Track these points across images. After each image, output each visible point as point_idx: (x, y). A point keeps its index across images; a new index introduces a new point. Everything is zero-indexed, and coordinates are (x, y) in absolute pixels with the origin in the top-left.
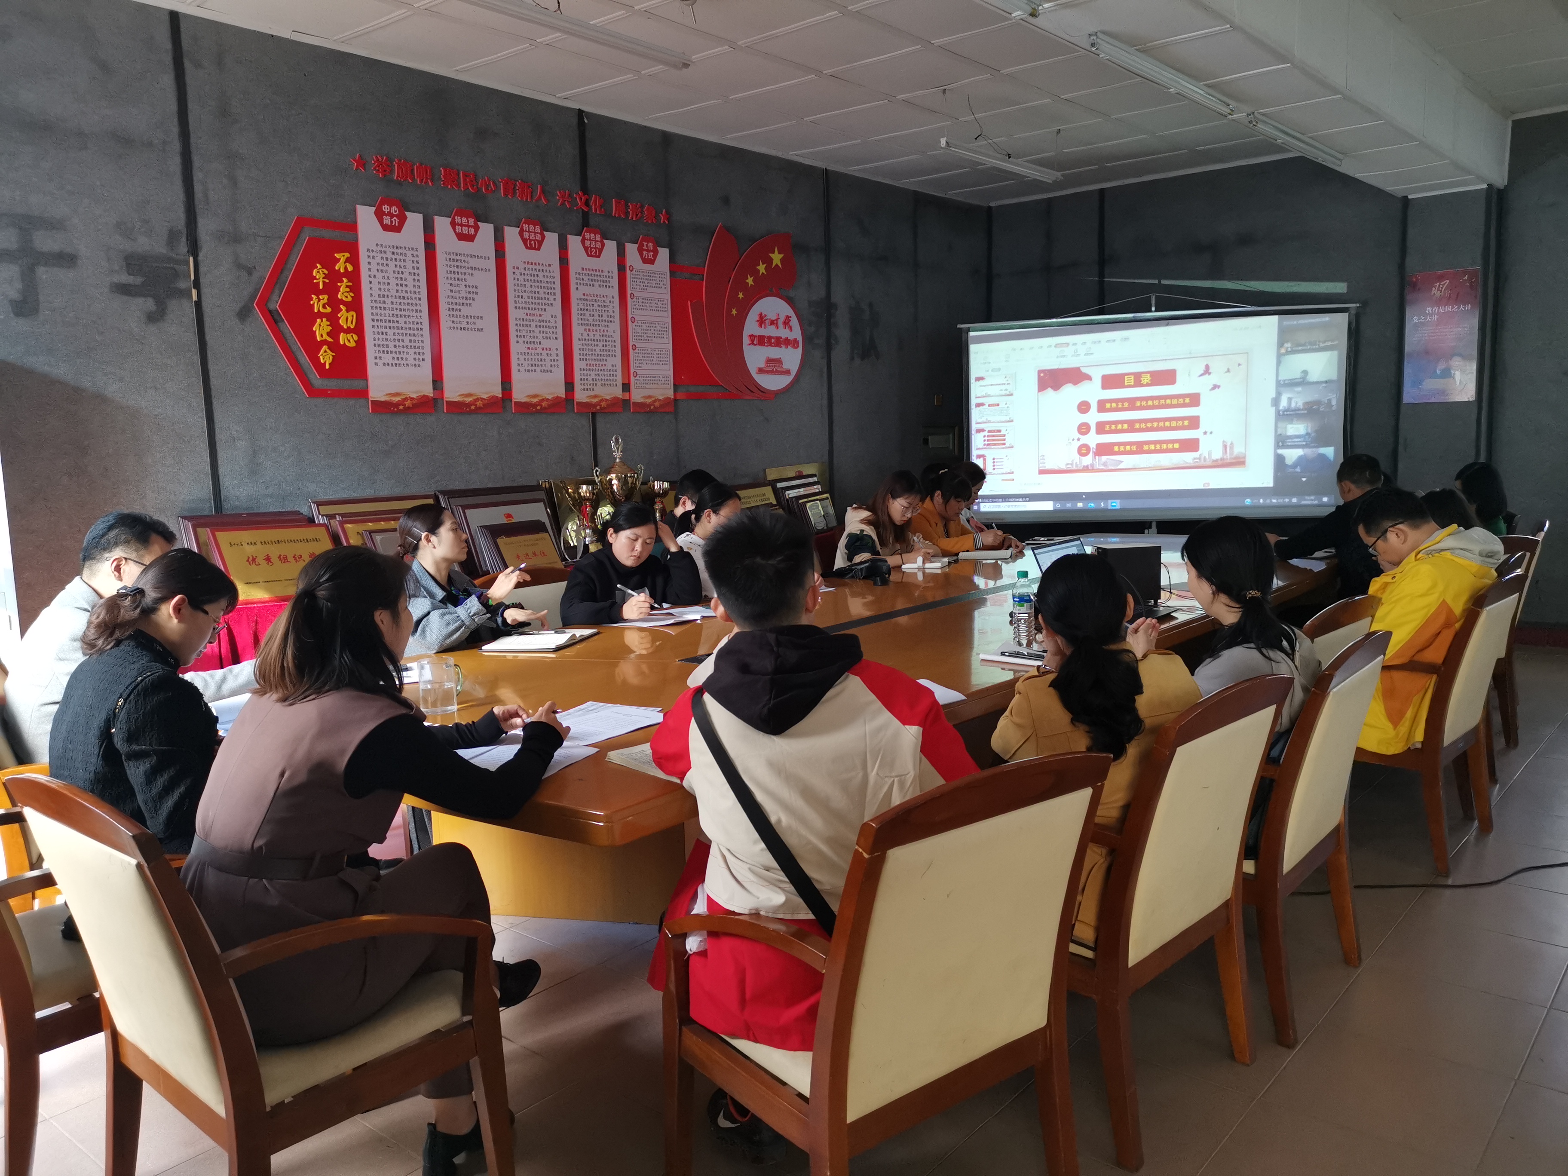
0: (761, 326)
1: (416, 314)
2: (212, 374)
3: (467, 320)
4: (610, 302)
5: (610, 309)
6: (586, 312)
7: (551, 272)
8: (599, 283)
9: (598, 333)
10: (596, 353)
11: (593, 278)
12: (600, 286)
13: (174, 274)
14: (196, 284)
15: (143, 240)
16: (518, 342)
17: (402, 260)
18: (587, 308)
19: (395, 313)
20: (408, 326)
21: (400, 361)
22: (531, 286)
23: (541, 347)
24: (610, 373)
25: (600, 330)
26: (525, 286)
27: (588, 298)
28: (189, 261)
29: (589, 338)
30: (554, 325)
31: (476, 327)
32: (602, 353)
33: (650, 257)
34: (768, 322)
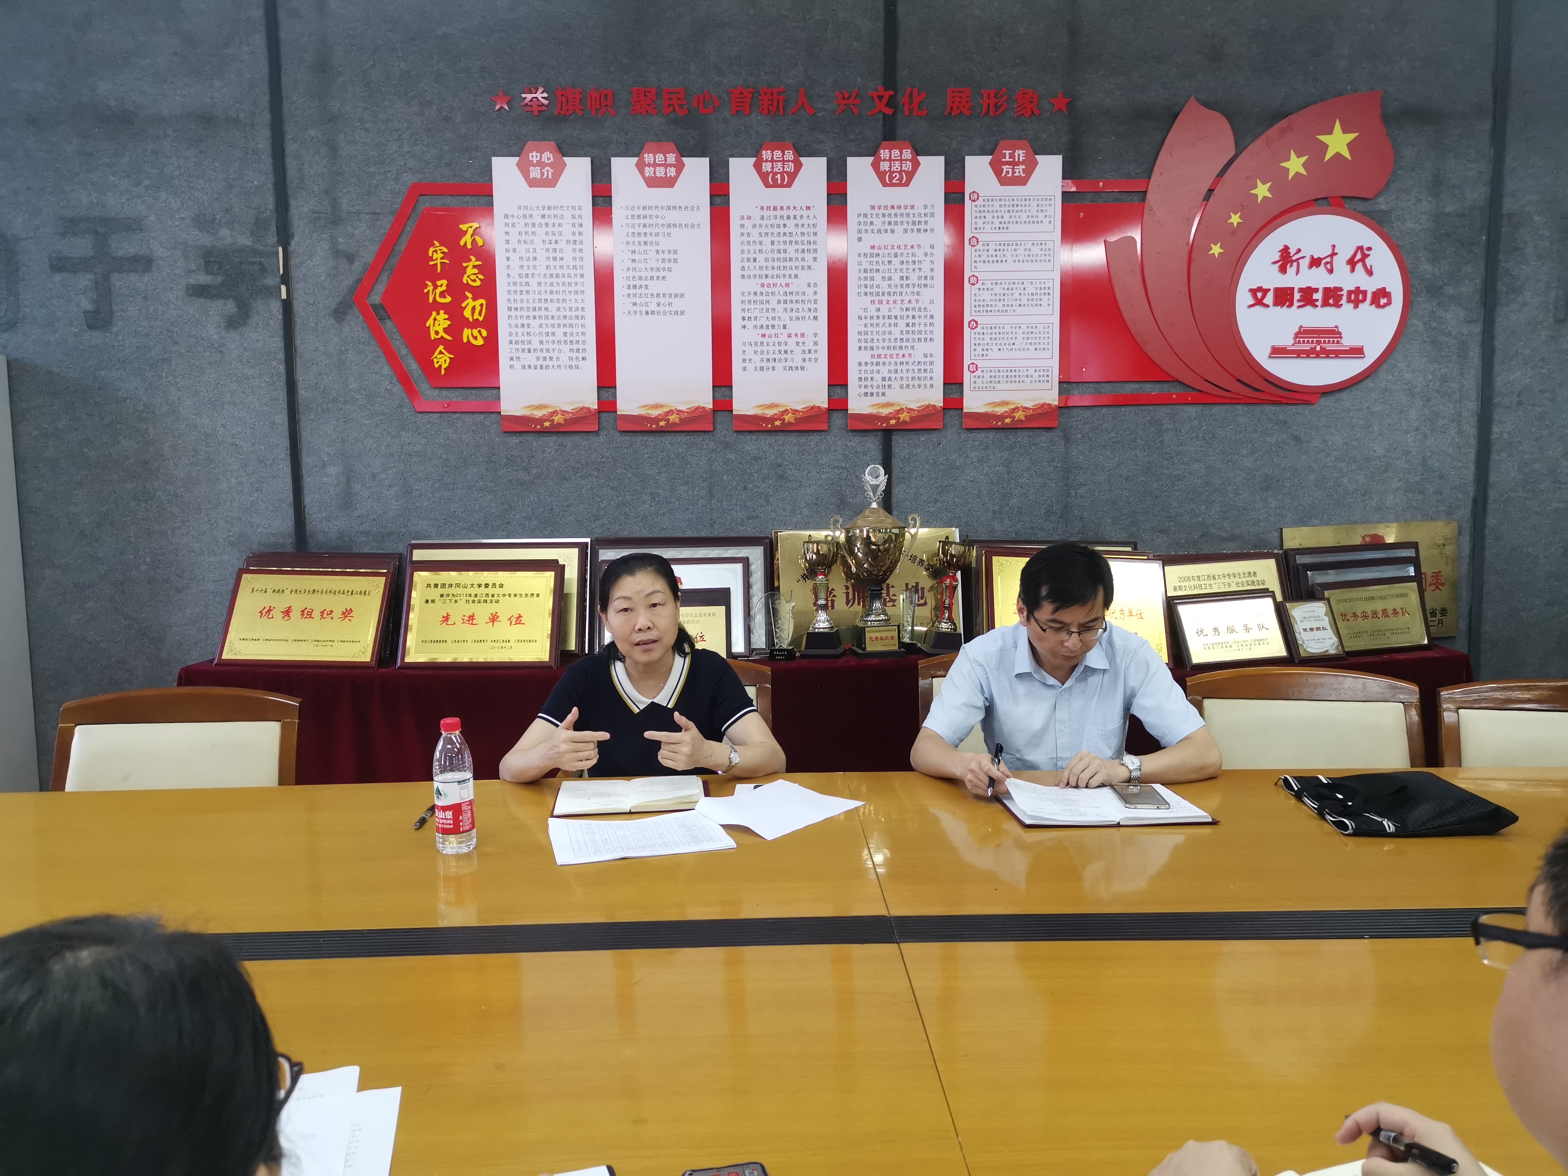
0: (1283, 270)
1: (576, 297)
2: (299, 385)
3: (659, 300)
4: (926, 254)
5: (926, 266)
6: (875, 274)
7: (811, 218)
8: (905, 226)
9: (899, 305)
10: (892, 337)
11: (893, 219)
12: (906, 231)
13: (263, 270)
14: (286, 279)
15: (224, 232)
16: (744, 327)
17: (557, 225)
18: (881, 267)
19: (543, 297)
20: (562, 313)
21: (548, 362)
22: (773, 243)
23: (786, 332)
24: (916, 368)
25: (902, 301)
26: (761, 243)
27: (881, 252)
28: (278, 253)
29: (880, 314)
30: (812, 298)
31: (673, 309)
32: (905, 337)
33: (1017, 174)
34: (1304, 263)
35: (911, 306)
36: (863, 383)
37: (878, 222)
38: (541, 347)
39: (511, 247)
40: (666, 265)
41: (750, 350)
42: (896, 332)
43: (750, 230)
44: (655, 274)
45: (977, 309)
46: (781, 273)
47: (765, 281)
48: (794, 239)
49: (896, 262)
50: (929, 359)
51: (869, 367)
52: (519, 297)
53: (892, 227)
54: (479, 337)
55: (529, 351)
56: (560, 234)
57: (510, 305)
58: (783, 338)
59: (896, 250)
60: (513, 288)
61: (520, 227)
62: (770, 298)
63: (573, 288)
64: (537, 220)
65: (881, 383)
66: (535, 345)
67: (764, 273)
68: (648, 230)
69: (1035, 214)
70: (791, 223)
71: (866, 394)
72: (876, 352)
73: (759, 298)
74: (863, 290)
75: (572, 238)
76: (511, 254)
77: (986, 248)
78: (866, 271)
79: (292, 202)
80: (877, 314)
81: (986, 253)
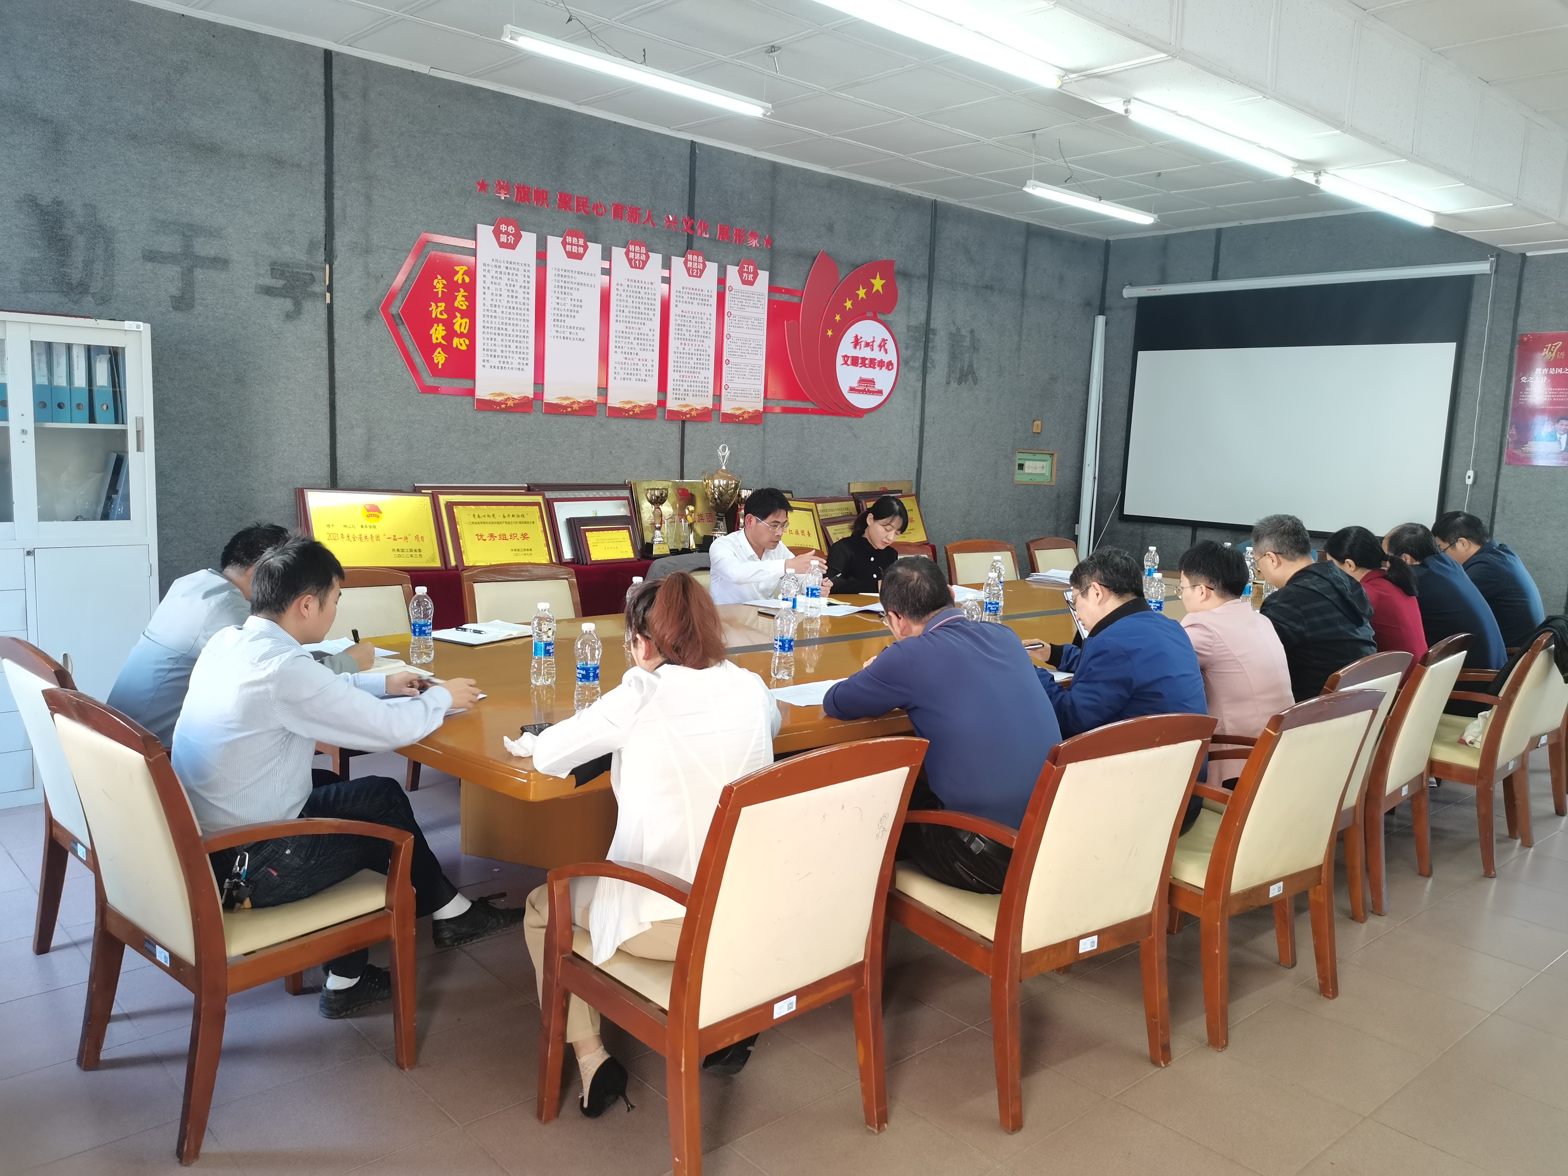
0: (855, 347)
1: (524, 323)
2: (337, 367)
3: (570, 330)
4: (707, 319)
5: (707, 326)
6: (683, 328)
7: (653, 289)
8: (698, 301)
9: (694, 347)
10: (690, 366)
11: (693, 296)
12: (698, 304)
13: (313, 280)
14: (330, 288)
15: (286, 248)
16: (616, 352)
17: (515, 275)
18: (686, 324)
19: (505, 321)
20: (515, 333)
21: (506, 365)
22: (633, 302)
23: (637, 357)
24: (701, 385)
25: (695, 345)
26: (627, 301)
27: (686, 315)
28: (325, 269)
29: (685, 351)
30: (652, 338)
31: (578, 337)
32: (696, 366)
33: (749, 279)
34: (863, 344)
35: (699, 348)
36: (675, 392)
37: (685, 296)
38: (502, 354)
39: (486, 286)
40: (576, 309)
41: (618, 366)
42: (692, 362)
43: (622, 293)
44: (569, 313)
45: (730, 353)
46: (637, 321)
47: (628, 325)
48: (644, 301)
49: (693, 321)
50: (706, 380)
51: (678, 383)
52: (490, 319)
53: (692, 301)
54: (464, 344)
55: (495, 357)
56: (517, 281)
57: (484, 325)
58: (636, 361)
59: (694, 315)
60: (486, 313)
61: (493, 273)
62: (630, 335)
63: (522, 317)
64: (503, 269)
65: (684, 392)
66: (499, 353)
67: (628, 320)
68: (567, 285)
69: (756, 303)
70: (642, 291)
71: (676, 398)
72: (682, 374)
73: (624, 335)
74: (677, 336)
75: (523, 285)
76: (486, 291)
77: (734, 319)
78: (679, 325)
79: (337, 233)
80: (683, 351)
81: (734, 322)
